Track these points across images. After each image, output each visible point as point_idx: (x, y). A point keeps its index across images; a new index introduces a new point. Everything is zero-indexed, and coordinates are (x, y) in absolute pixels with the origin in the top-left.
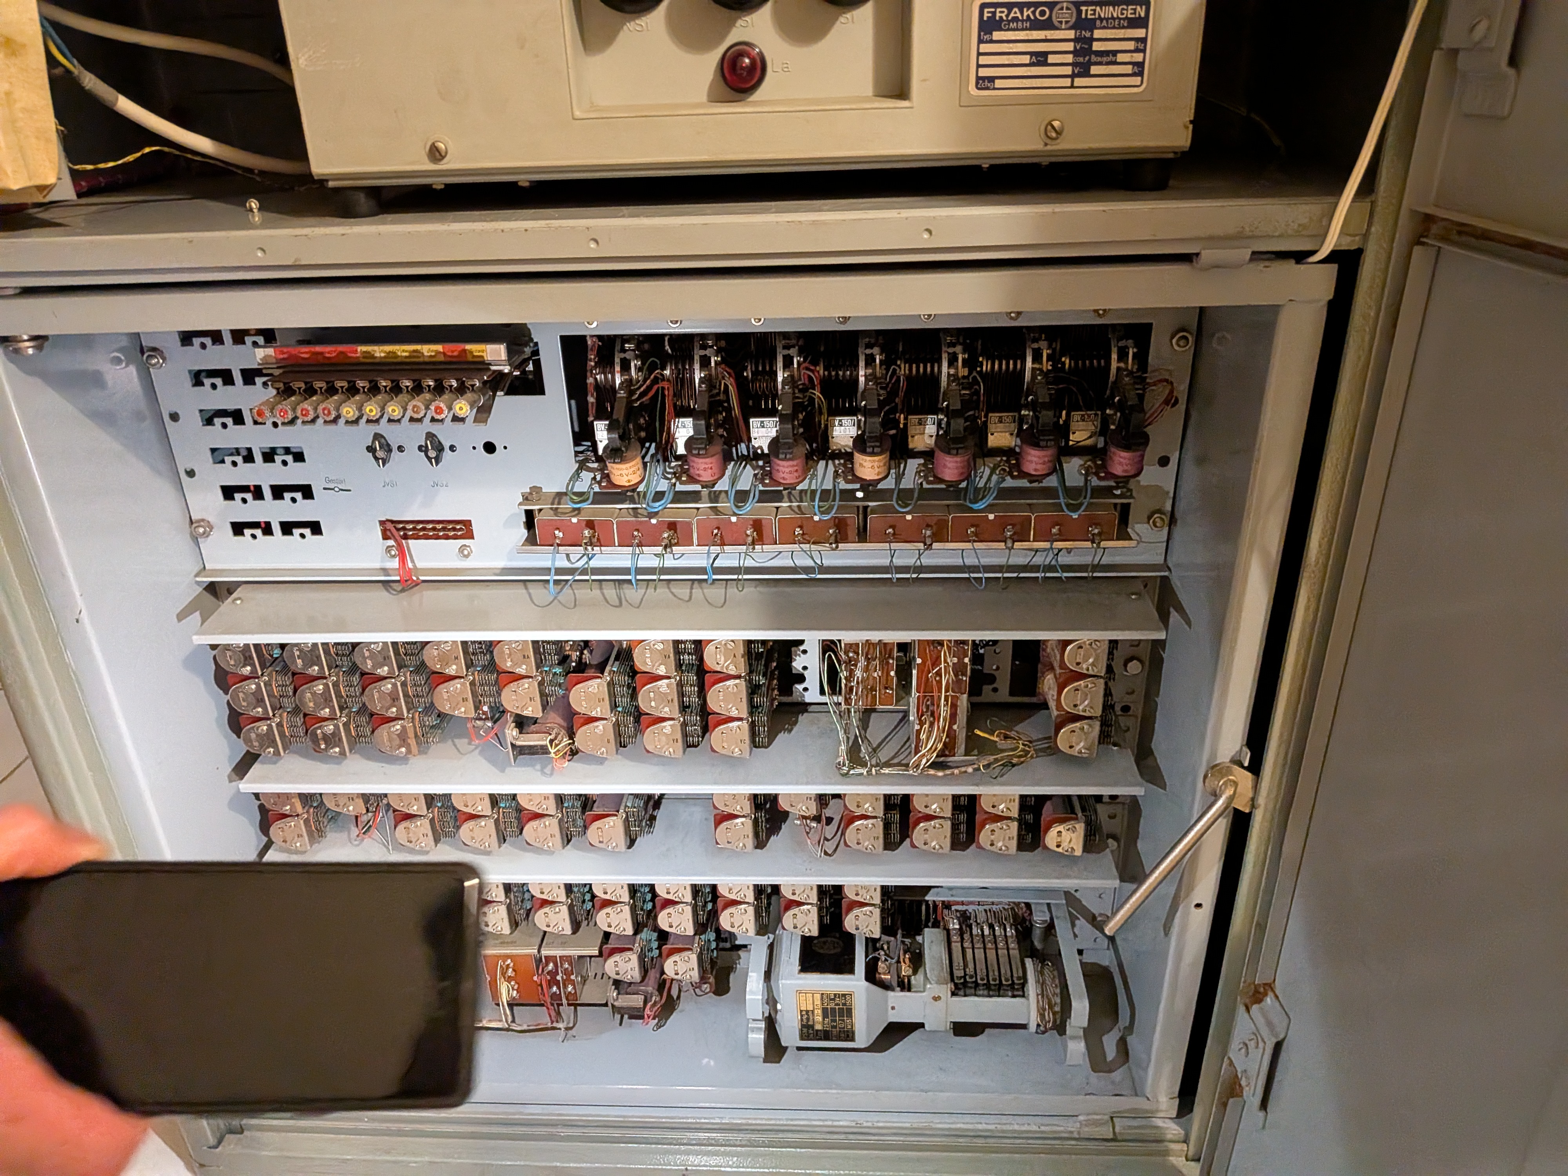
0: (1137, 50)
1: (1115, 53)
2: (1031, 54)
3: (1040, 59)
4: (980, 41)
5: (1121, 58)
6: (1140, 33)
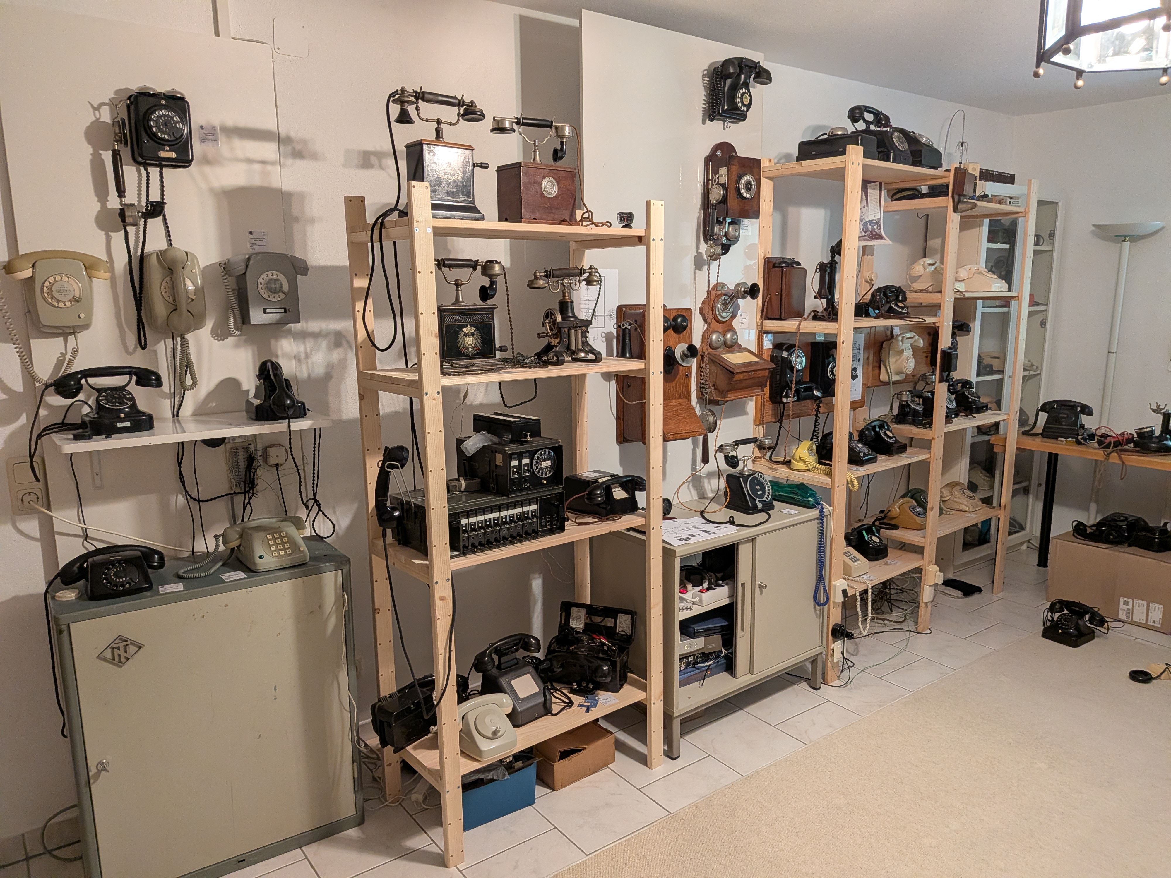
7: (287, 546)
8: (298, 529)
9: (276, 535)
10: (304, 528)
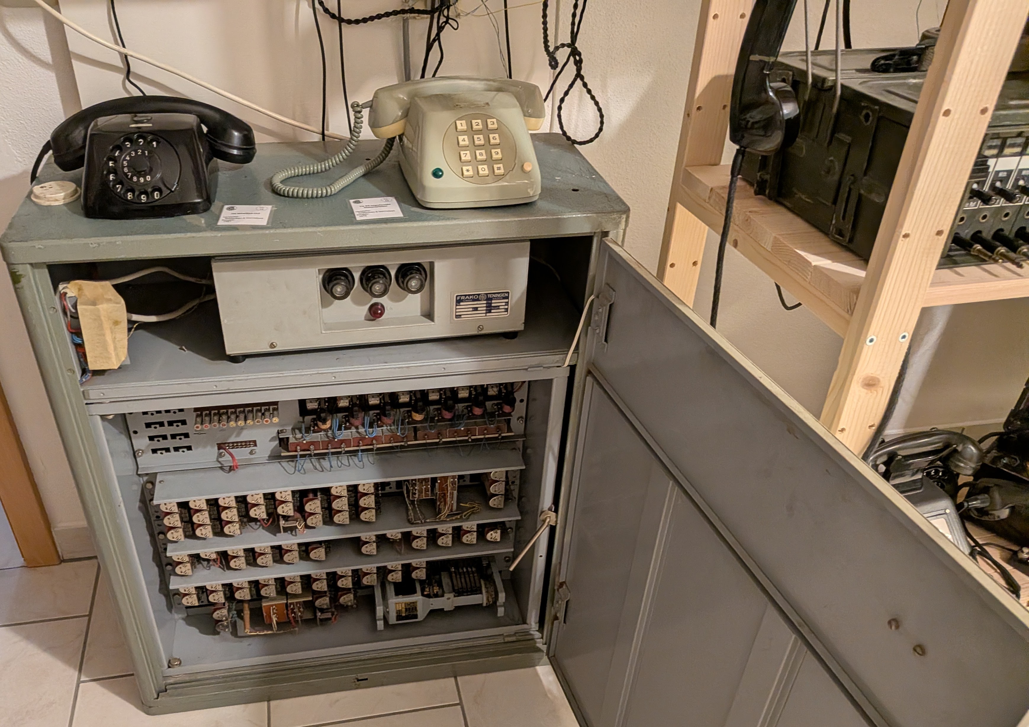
0: (506, 305)
1: (499, 306)
2: (473, 308)
3: (476, 309)
4: (456, 305)
5: (501, 307)
6: (506, 300)
7: (497, 154)
8: (526, 115)
9: (477, 124)
10: (539, 114)
